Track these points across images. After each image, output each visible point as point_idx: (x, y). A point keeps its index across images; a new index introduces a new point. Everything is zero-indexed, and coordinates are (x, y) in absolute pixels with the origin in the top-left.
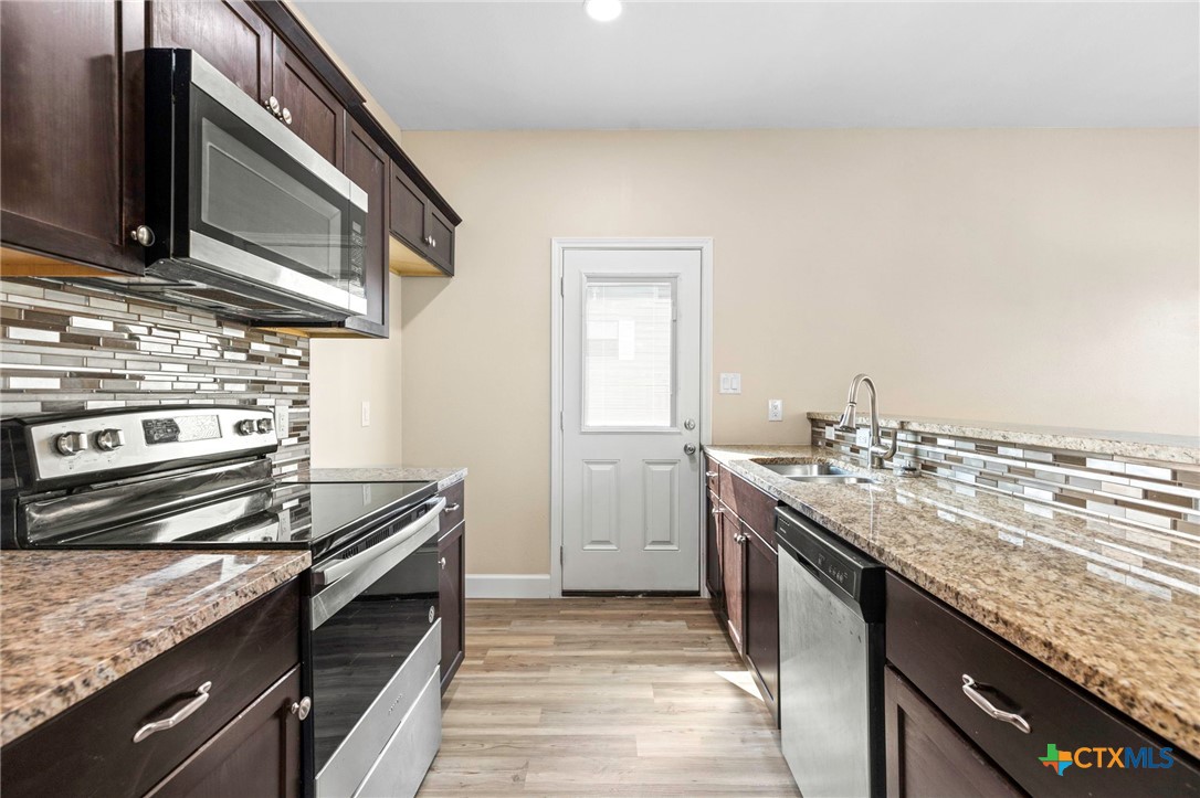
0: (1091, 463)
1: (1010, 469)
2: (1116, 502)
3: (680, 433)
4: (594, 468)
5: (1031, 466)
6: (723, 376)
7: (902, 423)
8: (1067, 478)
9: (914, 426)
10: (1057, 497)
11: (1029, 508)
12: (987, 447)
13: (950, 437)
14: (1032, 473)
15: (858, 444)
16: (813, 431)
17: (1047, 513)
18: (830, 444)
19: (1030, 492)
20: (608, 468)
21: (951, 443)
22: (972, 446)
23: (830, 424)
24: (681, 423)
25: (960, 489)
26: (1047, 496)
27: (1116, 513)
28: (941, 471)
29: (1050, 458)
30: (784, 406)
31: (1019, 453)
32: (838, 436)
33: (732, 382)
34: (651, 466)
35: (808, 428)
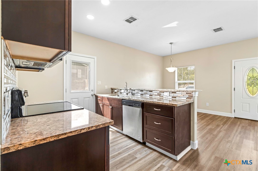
0: (153, 91)
1: (145, 93)
2: (155, 95)
3: (90, 92)
4: (73, 100)
5: (147, 92)
6: (98, 81)
7: (130, 89)
8: (151, 93)
9: (132, 89)
10: (150, 95)
11: (147, 97)
12: (142, 91)
13: (137, 90)
14: (147, 93)
15: (122, 92)
16: (112, 91)
17: (149, 97)
18: (116, 92)
19: (147, 95)
20: (76, 99)
21: (137, 91)
22: (140, 91)
23: (116, 89)
24: (91, 90)
25: (138, 96)
26: (149, 95)
27: (155, 96)
28: (136, 94)
29: (149, 91)
30: (108, 87)
31: (146, 91)
32: (117, 91)
33: (100, 83)
34: (85, 99)
35: (111, 90)
